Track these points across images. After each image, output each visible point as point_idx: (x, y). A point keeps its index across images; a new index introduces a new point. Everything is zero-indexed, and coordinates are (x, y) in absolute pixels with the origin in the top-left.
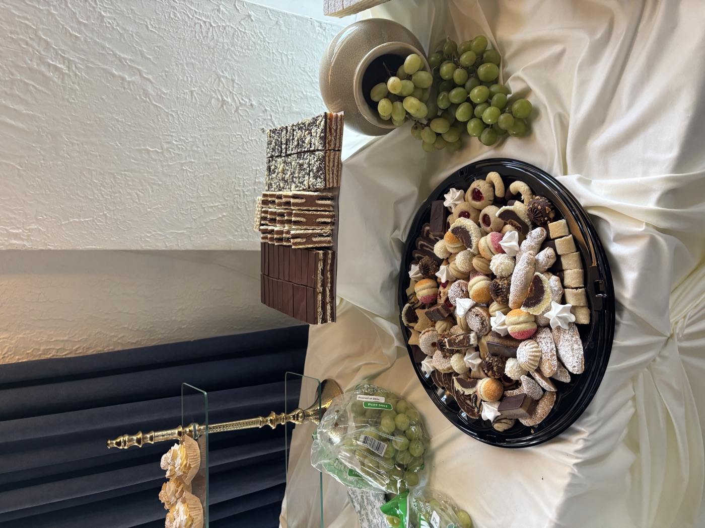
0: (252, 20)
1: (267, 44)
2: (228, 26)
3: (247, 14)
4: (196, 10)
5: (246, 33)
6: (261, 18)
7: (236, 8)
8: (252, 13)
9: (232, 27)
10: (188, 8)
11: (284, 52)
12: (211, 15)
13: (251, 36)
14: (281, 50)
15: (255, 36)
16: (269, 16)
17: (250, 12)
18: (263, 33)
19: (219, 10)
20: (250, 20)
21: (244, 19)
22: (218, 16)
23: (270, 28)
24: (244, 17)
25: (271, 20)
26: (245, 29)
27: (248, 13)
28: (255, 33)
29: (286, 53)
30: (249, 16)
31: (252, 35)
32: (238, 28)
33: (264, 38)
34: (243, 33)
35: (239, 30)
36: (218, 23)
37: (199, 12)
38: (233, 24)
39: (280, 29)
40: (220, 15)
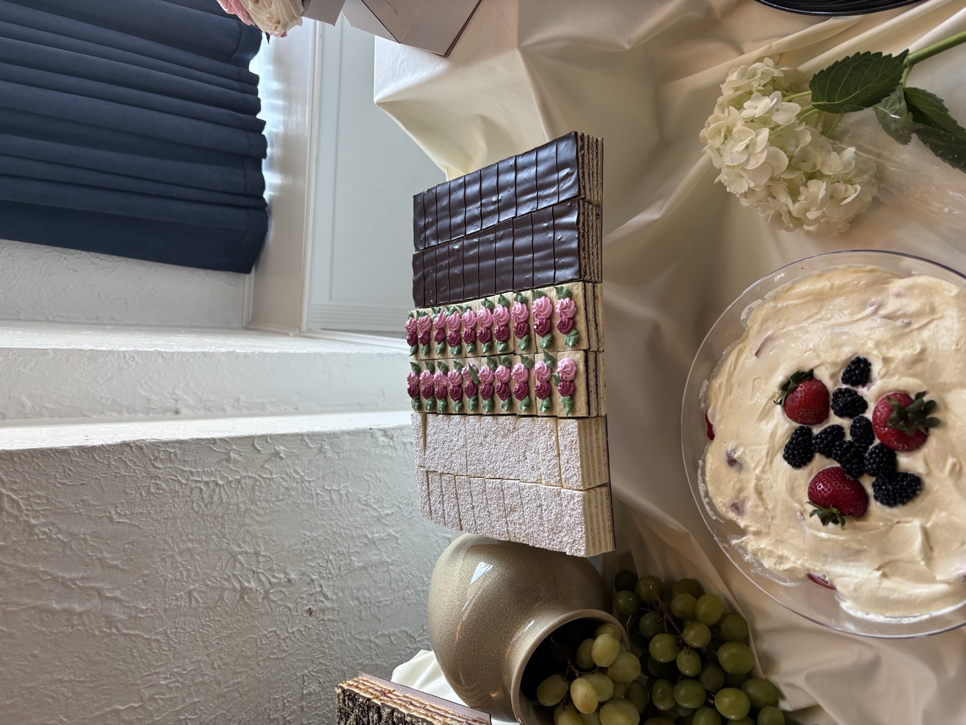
0: (281, 458)
1: (307, 484)
2: (245, 477)
3: (273, 451)
4: (193, 470)
5: (273, 478)
6: (295, 451)
7: (256, 448)
8: (282, 447)
9: (250, 477)
10: (179, 471)
11: (334, 488)
12: (216, 469)
13: (281, 480)
14: (329, 486)
15: (288, 479)
16: (307, 444)
17: (277, 448)
18: (300, 471)
19: (228, 460)
20: (278, 460)
21: (269, 460)
22: (228, 467)
23: (310, 460)
24: (269, 457)
25: (312, 448)
26: (271, 474)
27: (275, 449)
28: (287, 475)
29: (337, 489)
30: (277, 454)
31: (282, 478)
32: (260, 476)
33: (302, 477)
34: (268, 481)
35: (262, 478)
36: (228, 478)
37: (198, 472)
38: (252, 472)
39: (325, 457)
40: (231, 466)
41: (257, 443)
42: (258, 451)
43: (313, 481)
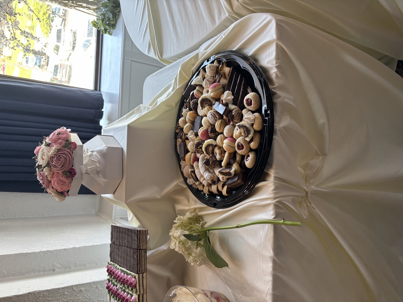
41: (74, 288)
42: (75, 290)
43: (94, 298)
